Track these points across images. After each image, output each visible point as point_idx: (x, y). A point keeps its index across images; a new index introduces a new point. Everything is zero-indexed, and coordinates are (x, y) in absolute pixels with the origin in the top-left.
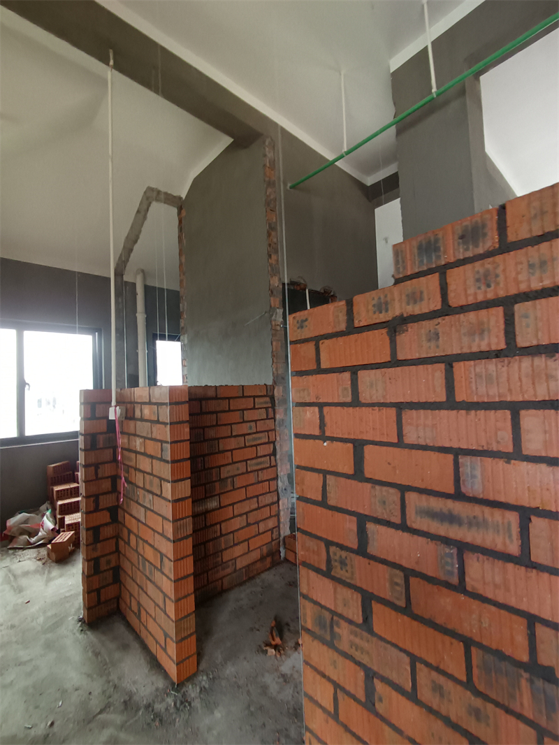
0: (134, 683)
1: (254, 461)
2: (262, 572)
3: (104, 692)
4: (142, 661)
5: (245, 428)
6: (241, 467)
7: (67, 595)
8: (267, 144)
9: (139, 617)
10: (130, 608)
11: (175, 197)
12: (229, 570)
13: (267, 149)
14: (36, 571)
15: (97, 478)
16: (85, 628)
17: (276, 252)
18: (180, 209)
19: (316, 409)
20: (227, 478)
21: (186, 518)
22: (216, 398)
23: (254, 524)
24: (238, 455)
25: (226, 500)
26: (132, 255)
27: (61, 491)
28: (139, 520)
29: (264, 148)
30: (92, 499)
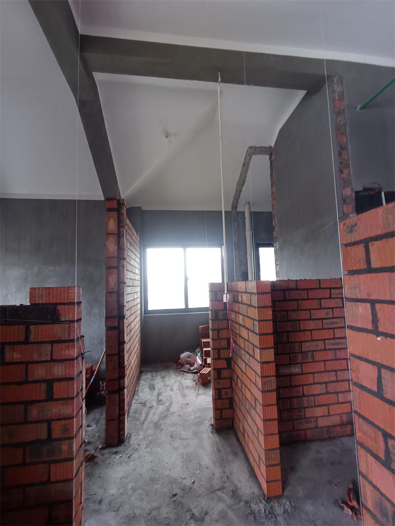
0: (240, 481)
1: (332, 341)
2: (343, 436)
3: (221, 478)
4: (245, 468)
5: (322, 314)
6: (321, 345)
7: (207, 407)
8: (335, 82)
9: (244, 436)
10: (239, 429)
11: (267, 148)
12: (311, 425)
13: (336, 86)
14: (192, 387)
15: (219, 339)
16: (214, 431)
17: (348, 166)
18: (271, 155)
19: (368, 305)
20: (308, 352)
21: (271, 376)
22: (297, 289)
23: (333, 393)
24: (317, 335)
25: (307, 368)
26: (241, 194)
28: (242, 371)
29: (333, 86)
30: (216, 351)
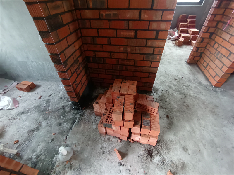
4: (204, 77)
9: (206, 68)
10: (202, 65)
14: (173, 46)
15: (213, 20)
16: (187, 64)
27: (182, 25)
28: (224, 40)
30: (208, 28)
